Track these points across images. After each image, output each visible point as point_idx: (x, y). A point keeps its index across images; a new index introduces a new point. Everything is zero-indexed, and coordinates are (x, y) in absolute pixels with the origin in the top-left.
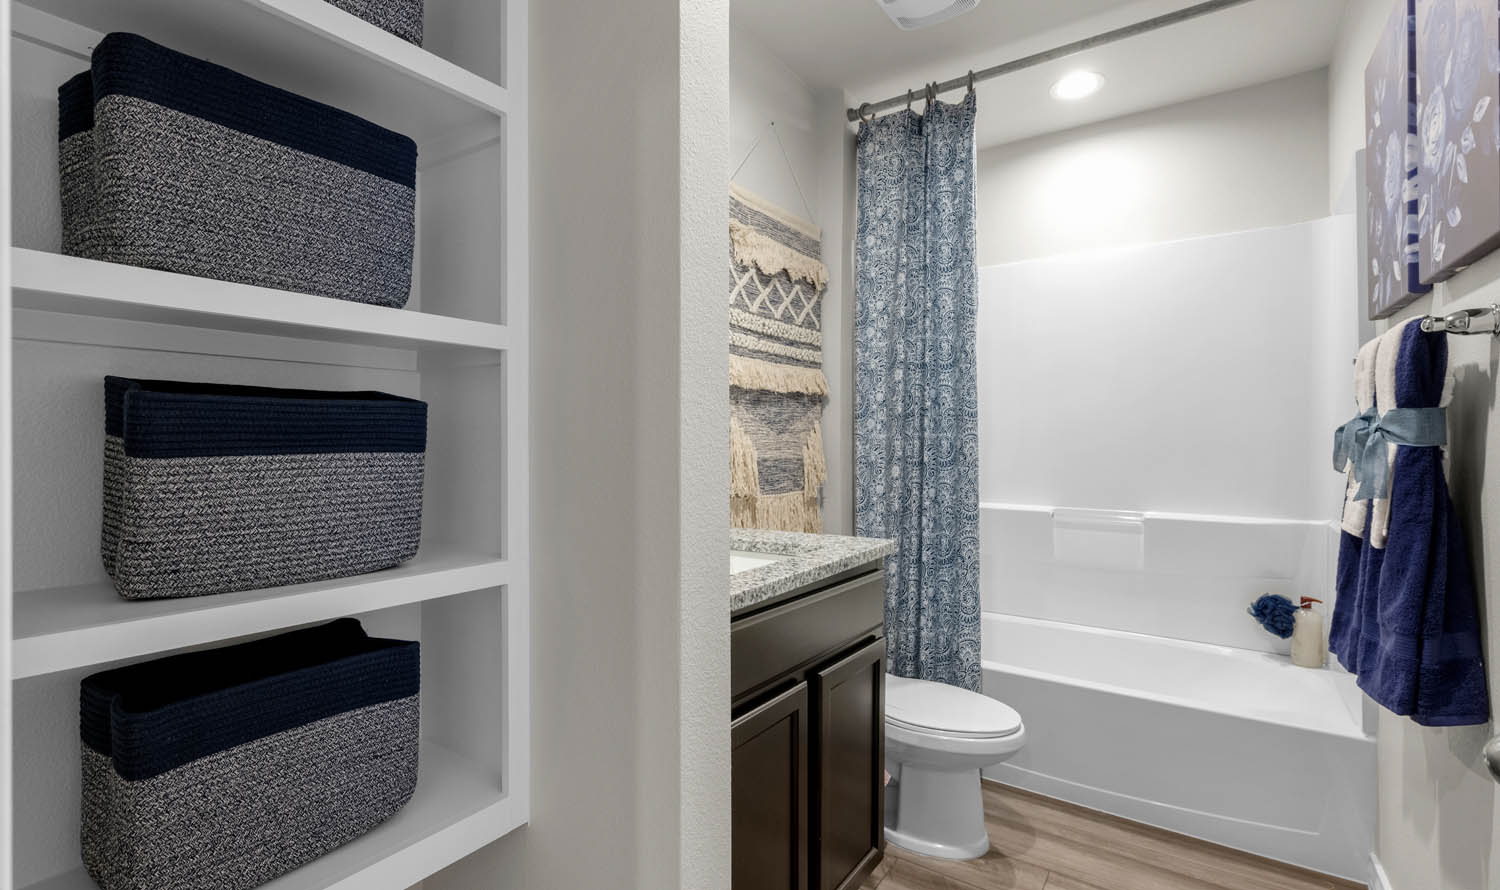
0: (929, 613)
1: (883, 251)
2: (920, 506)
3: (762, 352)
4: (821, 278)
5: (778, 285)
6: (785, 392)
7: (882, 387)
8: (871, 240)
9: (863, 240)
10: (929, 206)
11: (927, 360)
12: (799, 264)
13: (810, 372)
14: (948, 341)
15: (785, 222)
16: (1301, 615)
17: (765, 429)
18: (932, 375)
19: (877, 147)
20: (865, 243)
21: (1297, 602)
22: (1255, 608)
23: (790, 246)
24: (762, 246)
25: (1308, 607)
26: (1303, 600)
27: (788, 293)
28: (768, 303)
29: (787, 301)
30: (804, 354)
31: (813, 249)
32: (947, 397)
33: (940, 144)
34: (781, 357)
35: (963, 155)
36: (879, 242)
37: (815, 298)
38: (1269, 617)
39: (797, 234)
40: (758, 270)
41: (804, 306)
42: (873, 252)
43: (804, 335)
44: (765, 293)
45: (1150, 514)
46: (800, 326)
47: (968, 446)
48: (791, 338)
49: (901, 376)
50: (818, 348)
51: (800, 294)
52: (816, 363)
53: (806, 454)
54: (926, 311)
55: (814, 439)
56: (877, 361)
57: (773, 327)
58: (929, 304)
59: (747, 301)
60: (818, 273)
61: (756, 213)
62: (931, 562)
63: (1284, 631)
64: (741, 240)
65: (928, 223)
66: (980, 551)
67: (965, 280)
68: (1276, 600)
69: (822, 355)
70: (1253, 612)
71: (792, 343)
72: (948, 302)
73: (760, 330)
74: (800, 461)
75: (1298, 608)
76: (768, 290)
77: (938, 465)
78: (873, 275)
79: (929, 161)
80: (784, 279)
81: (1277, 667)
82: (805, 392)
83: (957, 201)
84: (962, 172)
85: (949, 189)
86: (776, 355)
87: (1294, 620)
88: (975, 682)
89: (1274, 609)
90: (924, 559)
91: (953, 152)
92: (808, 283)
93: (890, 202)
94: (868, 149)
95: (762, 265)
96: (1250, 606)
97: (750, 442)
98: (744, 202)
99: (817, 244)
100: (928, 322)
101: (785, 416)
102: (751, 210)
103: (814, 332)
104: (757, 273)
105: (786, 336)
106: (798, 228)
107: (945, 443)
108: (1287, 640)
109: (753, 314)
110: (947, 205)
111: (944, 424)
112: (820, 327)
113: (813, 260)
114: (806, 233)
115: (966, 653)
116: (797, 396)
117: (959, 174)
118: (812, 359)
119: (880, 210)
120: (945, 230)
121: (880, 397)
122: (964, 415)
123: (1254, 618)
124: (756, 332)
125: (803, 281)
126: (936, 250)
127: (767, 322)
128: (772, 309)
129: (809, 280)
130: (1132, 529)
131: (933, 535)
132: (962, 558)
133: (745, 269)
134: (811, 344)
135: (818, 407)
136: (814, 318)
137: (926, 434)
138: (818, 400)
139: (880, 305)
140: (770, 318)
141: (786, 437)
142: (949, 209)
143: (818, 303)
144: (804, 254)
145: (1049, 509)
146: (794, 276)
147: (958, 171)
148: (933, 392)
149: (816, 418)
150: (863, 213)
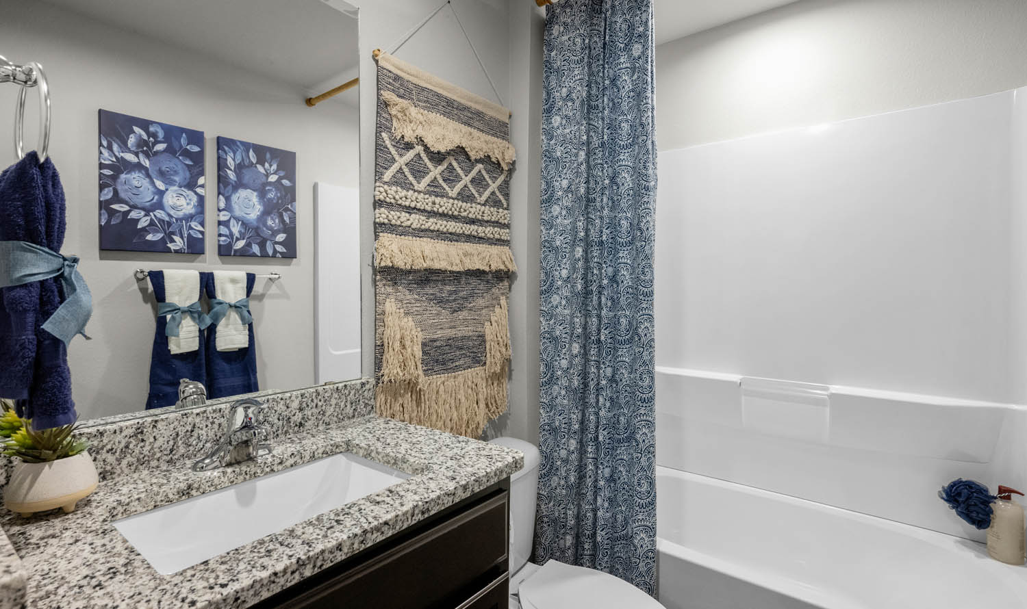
0: (606, 493)
1: (567, 131)
2: (598, 384)
3: (433, 231)
4: (506, 158)
5: (455, 164)
6: (462, 270)
7: (566, 263)
8: (556, 120)
9: (548, 120)
10: (607, 82)
11: (604, 238)
12: (478, 143)
13: (495, 250)
14: (626, 218)
15: (463, 101)
16: (1000, 507)
17: (435, 309)
18: (609, 253)
19: (562, 29)
20: (551, 123)
21: (994, 492)
22: (947, 494)
23: (469, 125)
24: (430, 123)
25: (1009, 498)
26: (1001, 490)
27: (467, 173)
28: (441, 181)
29: (466, 180)
30: (488, 231)
31: (501, 130)
32: (625, 275)
33: (620, 20)
34: (459, 235)
35: (641, 29)
36: (564, 122)
37: (502, 178)
38: (962, 505)
39: (479, 114)
40: (426, 148)
41: (488, 185)
42: (559, 132)
43: (489, 213)
44: (435, 171)
45: (836, 389)
46: (484, 205)
47: (643, 327)
48: (470, 216)
49: (581, 253)
50: (507, 226)
51: (484, 172)
52: (503, 241)
53: (489, 331)
54: (604, 188)
55: (499, 314)
56: (562, 238)
57: (444, 205)
58: (607, 182)
59: (411, 178)
60: (503, 153)
61: (423, 89)
62: (607, 441)
63: (979, 521)
64: (399, 115)
65: (606, 99)
66: (656, 433)
67: (641, 156)
68: (971, 487)
69: (510, 232)
70: (944, 496)
71: (473, 222)
72: (626, 179)
73: (429, 208)
74: (482, 338)
75: (996, 498)
76: (441, 168)
77: (616, 343)
78: (559, 154)
79: (607, 37)
80: (462, 158)
81: (970, 556)
82: (487, 269)
83: (635, 77)
84: (640, 46)
85: (628, 65)
86: (451, 234)
87: (992, 512)
88: (649, 569)
89: (968, 498)
90: (601, 438)
91: (631, 27)
92: (494, 163)
93: (573, 83)
94: (554, 32)
95: (429, 141)
96: (941, 489)
97: (411, 323)
98: (406, 77)
99: (505, 125)
100: (605, 200)
101: (461, 294)
102: (416, 86)
103: (501, 210)
104: (424, 150)
105: (464, 214)
106: (479, 108)
107: (623, 321)
108: (982, 531)
109: (419, 192)
110: (626, 81)
111: (623, 301)
112: (508, 205)
113: (500, 141)
114: (490, 113)
115: (641, 538)
116: (478, 274)
117: (637, 49)
118: (497, 236)
119: (564, 90)
120: (625, 106)
121: (564, 273)
122: (642, 294)
123: (947, 505)
124: (424, 211)
125: (486, 160)
126: (613, 127)
127: (438, 200)
128: (447, 188)
129: (493, 160)
130: (818, 402)
131: (610, 415)
132: (636, 441)
133: (409, 146)
134: (497, 222)
135: (506, 283)
136: (501, 197)
137: (604, 312)
138: (505, 276)
139: (565, 183)
140: (442, 196)
141: (463, 314)
142: (629, 86)
143: (506, 183)
144: (488, 133)
145: (736, 378)
146: (473, 155)
147: (636, 46)
148: (610, 270)
149: (503, 294)
150: (548, 94)
